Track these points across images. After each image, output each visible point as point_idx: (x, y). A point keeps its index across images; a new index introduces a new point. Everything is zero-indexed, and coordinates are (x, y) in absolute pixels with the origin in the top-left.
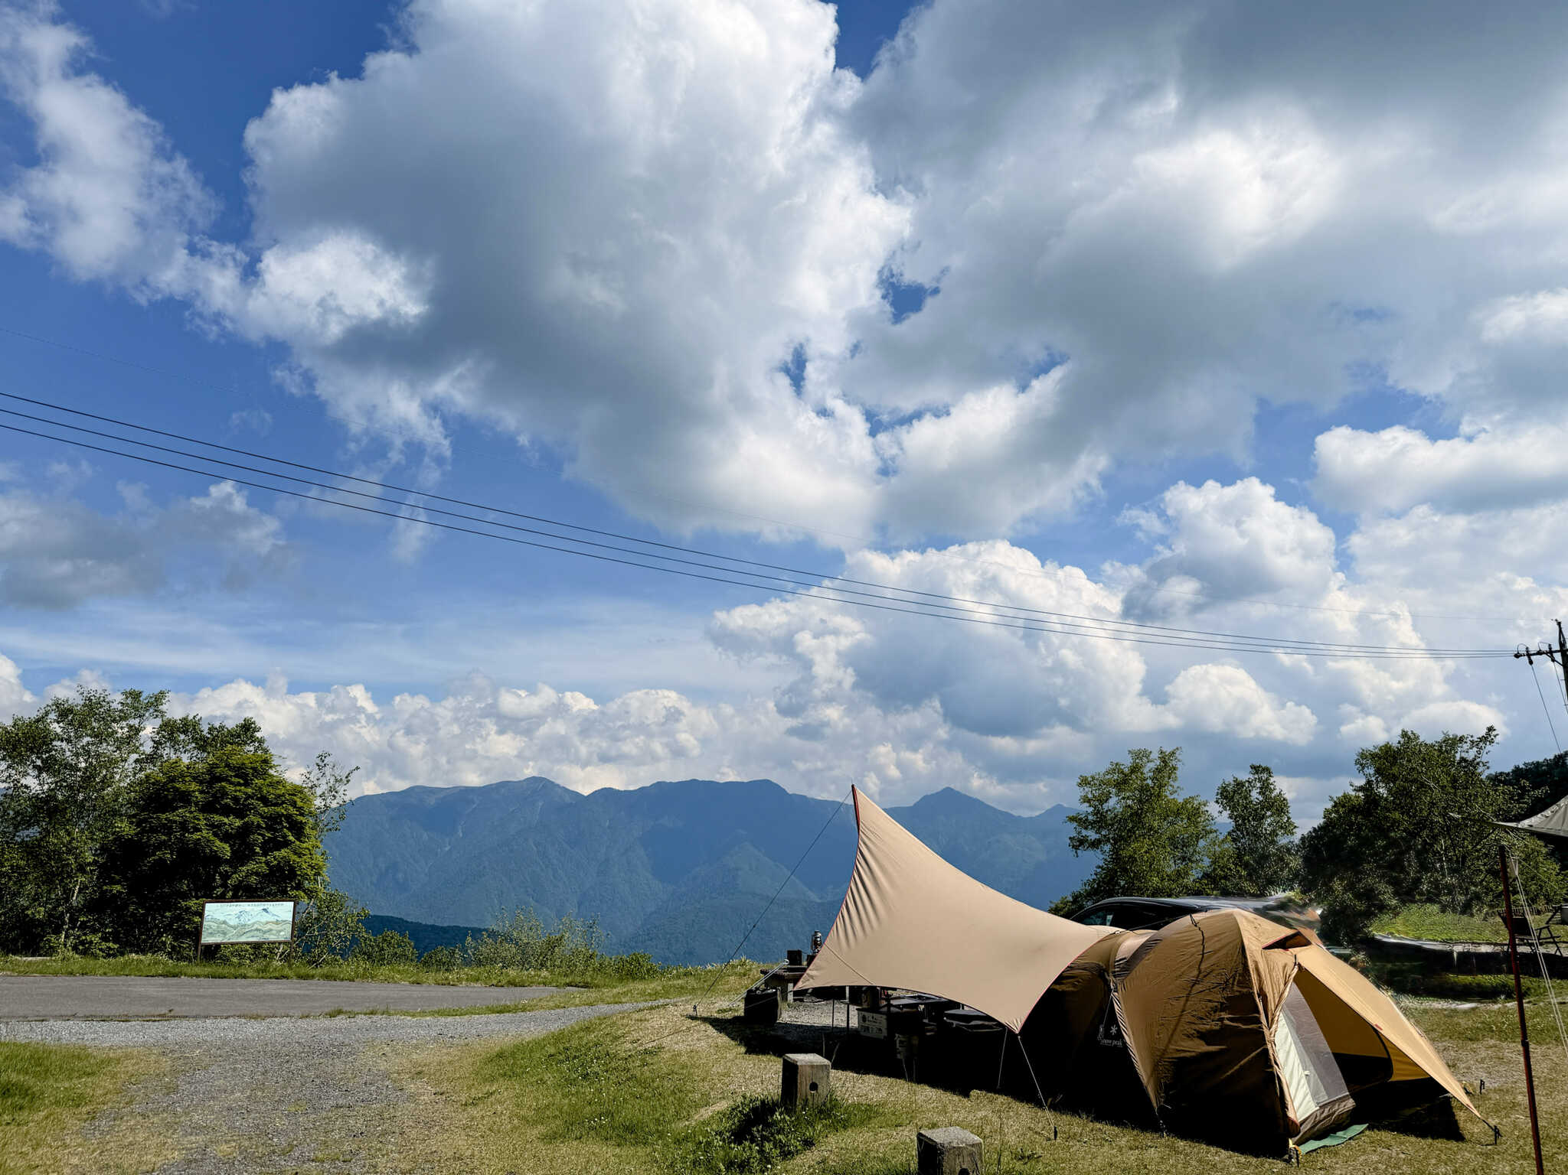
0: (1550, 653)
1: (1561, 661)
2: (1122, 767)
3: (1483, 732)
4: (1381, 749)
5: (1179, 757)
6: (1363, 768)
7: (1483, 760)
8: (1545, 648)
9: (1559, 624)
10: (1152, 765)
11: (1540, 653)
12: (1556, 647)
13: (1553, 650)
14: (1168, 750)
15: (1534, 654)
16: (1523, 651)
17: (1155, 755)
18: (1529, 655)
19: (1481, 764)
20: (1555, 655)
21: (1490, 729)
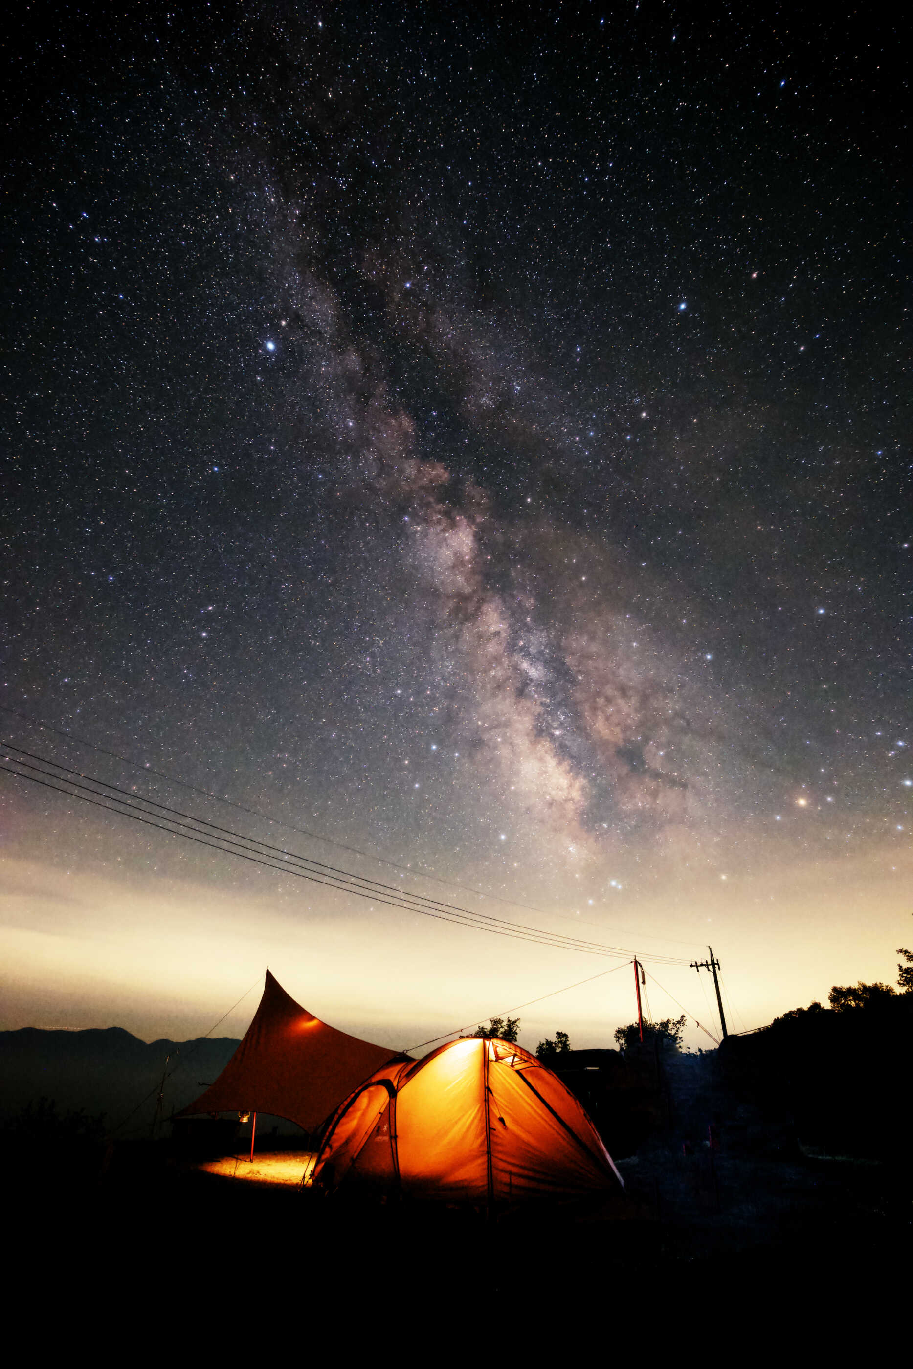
0: (707, 965)
1: (712, 971)
2: (485, 1030)
3: (679, 1019)
4: (628, 1028)
5: (519, 1025)
6: (618, 1039)
7: (679, 1036)
8: (704, 963)
9: (710, 949)
10: (502, 1030)
11: (702, 965)
12: (709, 962)
13: (708, 964)
14: (512, 1020)
15: (699, 966)
16: (694, 964)
17: (505, 1023)
18: (697, 966)
19: (678, 1038)
20: (709, 966)
21: (683, 1016)
